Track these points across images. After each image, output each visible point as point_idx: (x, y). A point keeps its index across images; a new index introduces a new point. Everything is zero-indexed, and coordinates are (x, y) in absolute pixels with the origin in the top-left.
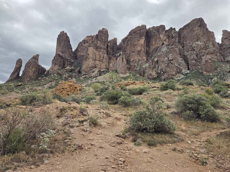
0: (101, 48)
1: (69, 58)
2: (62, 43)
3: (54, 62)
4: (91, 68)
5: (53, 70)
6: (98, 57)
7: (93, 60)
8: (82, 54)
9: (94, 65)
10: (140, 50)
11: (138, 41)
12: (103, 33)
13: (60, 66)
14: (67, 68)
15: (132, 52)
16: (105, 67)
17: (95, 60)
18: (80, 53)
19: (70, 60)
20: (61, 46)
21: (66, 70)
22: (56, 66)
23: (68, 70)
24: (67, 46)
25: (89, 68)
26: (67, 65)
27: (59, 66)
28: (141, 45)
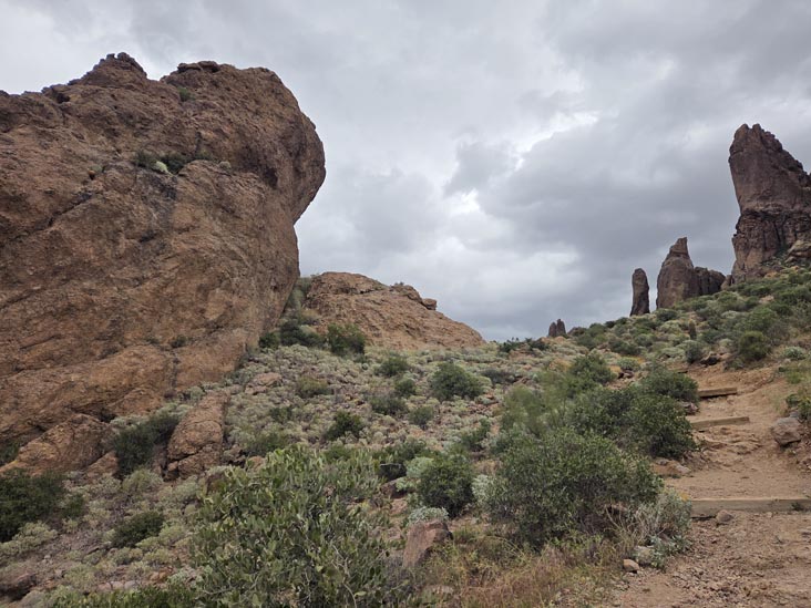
1: (797, 207)
2: (754, 168)
3: (741, 243)
5: (743, 269)
13: (766, 249)
14: (793, 248)
19: (801, 212)
20: (751, 179)
21: (791, 254)
22: (753, 252)
23: (799, 254)
24: (774, 167)
26: (791, 234)
27: (761, 250)
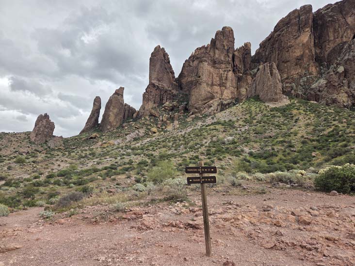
0: (221, 63)
1: (170, 89)
2: (158, 66)
3: (146, 97)
4: (205, 100)
5: (144, 109)
6: (217, 80)
7: (208, 84)
8: (190, 79)
9: (209, 95)
10: (302, 56)
11: (296, 38)
12: (225, 35)
13: (155, 103)
14: (165, 105)
15: (283, 62)
16: (230, 97)
17: (212, 85)
18: (186, 78)
19: (170, 91)
20: (156, 70)
21: (163, 107)
22: (150, 103)
23: (166, 108)
24: (166, 68)
25: (202, 101)
26: (165, 99)
27: (153, 102)
28: (303, 44)
